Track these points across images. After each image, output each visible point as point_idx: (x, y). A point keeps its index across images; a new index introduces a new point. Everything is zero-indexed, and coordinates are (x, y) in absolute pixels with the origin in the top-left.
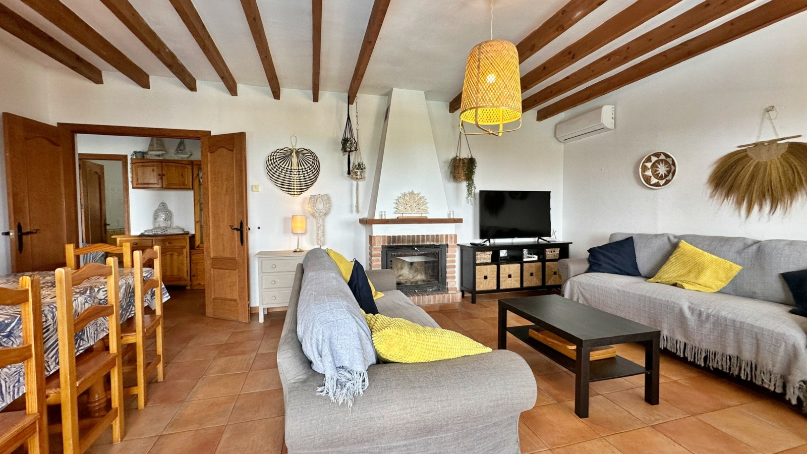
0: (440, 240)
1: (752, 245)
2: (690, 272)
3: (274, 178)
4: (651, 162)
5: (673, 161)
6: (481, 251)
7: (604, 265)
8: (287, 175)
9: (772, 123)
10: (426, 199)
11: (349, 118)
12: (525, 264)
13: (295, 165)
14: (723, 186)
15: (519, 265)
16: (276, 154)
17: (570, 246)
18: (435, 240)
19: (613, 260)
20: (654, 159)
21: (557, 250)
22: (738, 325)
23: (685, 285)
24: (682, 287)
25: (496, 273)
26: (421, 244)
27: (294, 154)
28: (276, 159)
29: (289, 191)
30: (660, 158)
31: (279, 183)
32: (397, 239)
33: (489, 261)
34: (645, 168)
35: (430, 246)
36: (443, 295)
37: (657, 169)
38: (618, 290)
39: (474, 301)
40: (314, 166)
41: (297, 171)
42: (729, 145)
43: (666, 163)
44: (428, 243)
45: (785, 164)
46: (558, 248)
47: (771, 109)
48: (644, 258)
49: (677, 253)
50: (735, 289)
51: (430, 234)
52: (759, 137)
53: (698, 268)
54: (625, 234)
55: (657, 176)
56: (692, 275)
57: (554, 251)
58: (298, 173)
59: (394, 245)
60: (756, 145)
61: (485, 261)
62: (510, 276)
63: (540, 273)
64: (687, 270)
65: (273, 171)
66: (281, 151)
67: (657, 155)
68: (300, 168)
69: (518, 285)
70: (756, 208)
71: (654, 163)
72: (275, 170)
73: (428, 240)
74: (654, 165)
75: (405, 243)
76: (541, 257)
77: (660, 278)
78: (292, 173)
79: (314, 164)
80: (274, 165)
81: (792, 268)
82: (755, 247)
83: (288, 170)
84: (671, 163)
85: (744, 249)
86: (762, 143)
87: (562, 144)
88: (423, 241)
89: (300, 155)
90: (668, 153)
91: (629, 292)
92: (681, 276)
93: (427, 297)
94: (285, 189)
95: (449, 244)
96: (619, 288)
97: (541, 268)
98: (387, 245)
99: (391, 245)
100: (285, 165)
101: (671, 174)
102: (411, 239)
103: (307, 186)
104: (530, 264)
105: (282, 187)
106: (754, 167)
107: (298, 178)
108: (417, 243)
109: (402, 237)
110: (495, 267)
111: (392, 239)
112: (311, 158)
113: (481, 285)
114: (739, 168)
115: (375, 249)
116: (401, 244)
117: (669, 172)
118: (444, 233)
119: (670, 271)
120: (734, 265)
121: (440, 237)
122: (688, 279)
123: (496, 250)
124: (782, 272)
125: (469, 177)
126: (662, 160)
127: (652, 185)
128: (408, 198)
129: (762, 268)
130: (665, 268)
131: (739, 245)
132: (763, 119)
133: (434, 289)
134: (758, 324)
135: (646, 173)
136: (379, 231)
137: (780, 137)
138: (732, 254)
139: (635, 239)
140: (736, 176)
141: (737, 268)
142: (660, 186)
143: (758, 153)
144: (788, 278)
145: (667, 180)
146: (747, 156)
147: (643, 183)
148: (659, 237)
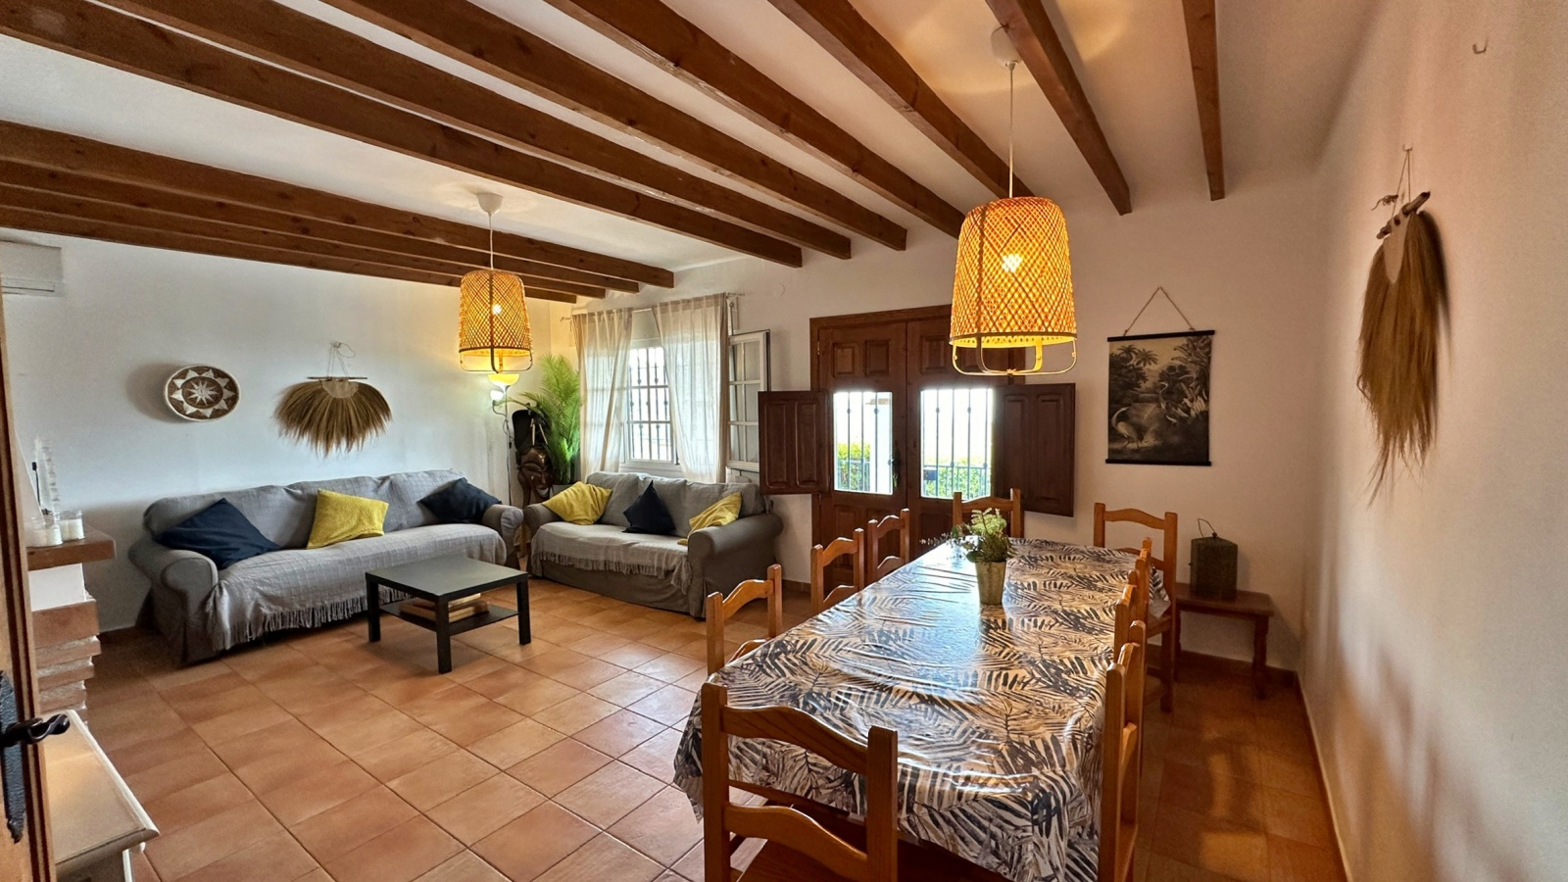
1: (383, 482)
2: (360, 520)
4: (186, 378)
5: (233, 383)
9: (341, 360)
14: (298, 423)
30: (204, 375)
34: (172, 388)
37: (195, 391)
42: (300, 376)
43: (218, 385)
45: (357, 401)
47: (337, 346)
49: (326, 505)
52: (328, 371)
55: (192, 402)
60: (329, 379)
67: (199, 369)
70: (334, 445)
71: (188, 381)
74: (187, 384)
77: (325, 539)
82: (387, 484)
84: (226, 385)
85: (379, 486)
86: (335, 378)
90: (227, 372)
92: (356, 527)
101: (225, 402)
106: (332, 403)
114: (316, 403)
117: (217, 399)
120: (381, 502)
124: (418, 500)
126: (204, 379)
127: (191, 416)
129: (401, 499)
131: (372, 485)
132: (334, 355)
135: (174, 396)
137: (351, 376)
138: (372, 494)
139: (229, 499)
140: (314, 411)
141: (387, 505)
142: (205, 417)
143: (333, 389)
144: (427, 503)
145: (217, 411)
146: (322, 390)
147: (174, 413)
148: (272, 491)
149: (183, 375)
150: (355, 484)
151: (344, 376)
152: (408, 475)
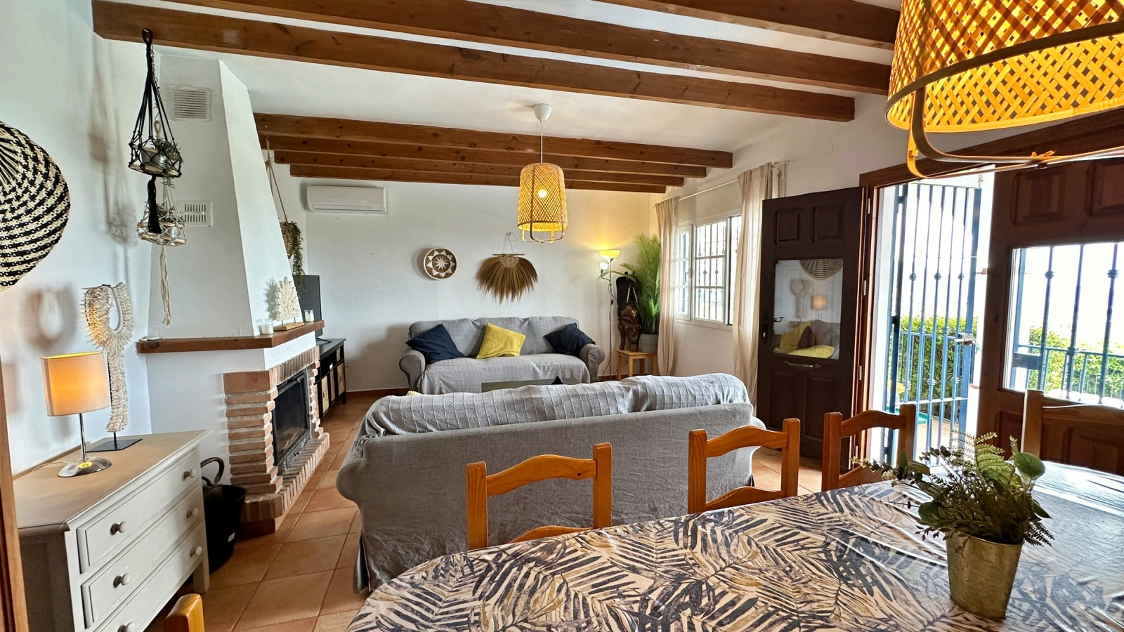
1: (524, 321)
2: (506, 344)
5: (454, 258)
9: (509, 241)
14: (486, 281)
15: (327, 376)
23: (513, 354)
24: (513, 356)
30: (441, 254)
34: (428, 261)
42: (489, 254)
43: (447, 258)
45: (518, 271)
47: (509, 234)
49: (488, 333)
52: (503, 250)
55: (437, 269)
60: (504, 255)
67: (440, 251)
71: (435, 257)
74: (435, 259)
75: (292, 373)
77: (486, 354)
81: (547, 332)
82: (527, 323)
84: (451, 259)
85: (522, 324)
86: (506, 255)
87: (304, 211)
88: (302, 364)
90: (452, 251)
92: (502, 349)
97: (335, 376)
98: (280, 383)
99: (283, 381)
101: (451, 268)
102: (295, 364)
106: (504, 270)
108: (299, 370)
114: (496, 269)
117: (448, 266)
119: (492, 346)
120: (521, 335)
124: (544, 335)
126: (442, 256)
127: (435, 276)
128: (284, 292)
129: (534, 334)
131: (518, 323)
132: (506, 240)
135: (429, 265)
137: (514, 252)
138: (517, 329)
139: (446, 326)
140: (495, 275)
141: (524, 337)
142: (441, 278)
143: (505, 262)
144: (548, 338)
145: (447, 274)
146: (499, 262)
147: (427, 274)
148: (465, 322)
149: (432, 254)
150: (508, 322)
151: (512, 253)
152: (540, 318)
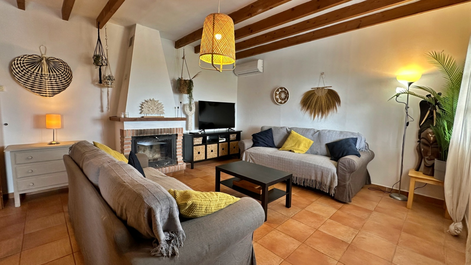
0: (172, 131)
1: (317, 132)
2: (296, 145)
3: (23, 80)
4: (279, 91)
5: (288, 92)
6: (197, 138)
7: (261, 143)
8: (37, 79)
9: (323, 79)
10: (163, 105)
11: (99, 40)
12: (220, 144)
13: (46, 70)
14: (306, 106)
15: (217, 144)
16: (23, 59)
17: (241, 132)
18: (169, 132)
19: (264, 140)
20: (280, 90)
21: (235, 135)
22: (316, 167)
23: (295, 151)
24: (294, 152)
25: (204, 150)
26: (160, 134)
27: (44, 61)
28: (23, 63)
29: (40, 93)
30: (283, 90)
31: (29, 85)
32: (142, 132)
33: (201, 143)
34: (276, 95)
35: (166, 135)
36: (175, 166)
37: (281, 95)
38: (269, 155)
39: (192, 168)
40: (66, 74)
41: (48, 76)
42: (308, 88)
43: (285, 93)
44: (165, 134)
45: (326, 97)
46: (235, 134)
47: (322, 74)
48: (277, 139)
49: (290, 136)
50: (312, 151)
51: (166, 128)
52: (318, 85)
53: (298, 143)
54: (268, 127)
55: (281, 98)
56: (297, 146)
57: (234, 136)
58: (49, 78)
59: (141, 135)
60: (318, 88)
61: (199, 143)
62: (212, 151)
63: (227, 148)
64: (295, 143)
65: (20, 74)
66: (29, 57)
67: (281, 88)
68: (51, 74)
69: (216, 156)
70: (317, 116)
71: (280, 92)
72: (23, 73)
73: (164, 132)
74: (280, 93)
75: (149, 134)
76: (227, 139)
77: (284, 148)
78: (43, 78)
79: (66, 72)
80: (22, 69)
81: (329, 141)
82: (318, 133)
83: (38, 75)
84: (287, 93)
85: (314, 134)
86: (320, 88)
87: (236, 76)
88: (161, 132)
89: (52, 63)
90: (286, 88)
91: (274, 156)
92: (293, 146)
93: (164, 168)
94: (36, 91)
95: (178, 134)
96: (269, 154)
97: (227, 145)
98: (135, 136)
99: (139, 136)
100: (35, 70)
101: (286, 98)
102: (153, 131)
103: (59, 89)
104: (222, 143)
105: (32, 89)
106: (317, 98)
107: (50, 82)
108: (157, 134)
109: (146, 130)
110: (204, 146)
111: (139, 132)
112: (62, 67)
113: (196, 158)
114: (312, 98)
115: (126, 139)
116: (146, 135)
117: (286, 97)
118: (175, 127)
119: (289, 144)
120: (311, 141)
121: (172, 129)
122: (295, 148)
123: (204, 136)
124: (326, 143)
125: (189, 91)
126: (283, 91)
127: (279, 103)
128: (150, 104)
129: (320, 141)
130: (286, 143)
131: (312, 132)
132: (320, 78)
133: (169, 163)
134: (323, 166)
135: (276, 97)
136: (129, 126)
137: (326, 86)
138: (310, 136)
139: (273, 129)
140: (311, 101)
141: (312, 142)
142: (282, 103)
143: (318, 92)
144: (328, 146)
145: (285, 101)
146: (315, 93)
147: (275, 102)
148: (283, 128)
149: (278, 90)
150: (304, 132)
151: (323, 86)
152: (329, 131)
